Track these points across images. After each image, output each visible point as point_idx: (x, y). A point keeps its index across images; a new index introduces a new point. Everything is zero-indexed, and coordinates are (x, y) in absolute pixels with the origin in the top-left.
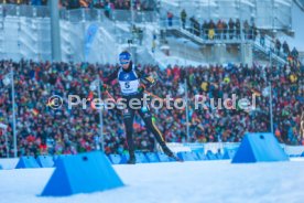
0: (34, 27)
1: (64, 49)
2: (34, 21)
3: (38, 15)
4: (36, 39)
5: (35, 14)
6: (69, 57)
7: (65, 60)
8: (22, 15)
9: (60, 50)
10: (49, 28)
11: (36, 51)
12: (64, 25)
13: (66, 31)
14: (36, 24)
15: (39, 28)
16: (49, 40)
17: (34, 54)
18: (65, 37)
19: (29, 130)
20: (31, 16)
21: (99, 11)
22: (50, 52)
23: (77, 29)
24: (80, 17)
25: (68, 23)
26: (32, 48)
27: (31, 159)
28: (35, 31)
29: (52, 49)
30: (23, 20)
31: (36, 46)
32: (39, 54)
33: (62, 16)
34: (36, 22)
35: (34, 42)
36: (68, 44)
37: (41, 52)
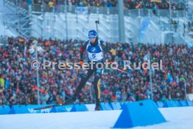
0: (108, 20)
1: (127, 35)
2: (108, 17)
3: (110, 13)
4: (109, 28)
5: (108, 13)
6: (130, 39)
7: (127, 42)
8: (100, 13)
9: (124, 36)
10: (117, 21)
11: (109, 36)
12: (127, 19)
13: (128, 23)
14: (109, 19)
15: (111, 21)
16: (117, 29)
17: (108, 38)
18: (128, 27)
19: (105, 86)
20: (106, 14)
21: (149, 10)
22: (118, 36)
23: (135, 22)
24: (137, 14)
25: (130, 18)
26: (106, 34)
27: (107, 104)
28: (109, 23)
29: (120, 35)
30: (101, 16)
31: (109, 33)
32: (111, 38)
33: (126, 14)
34: (109, 18)
35: (108, 31)
36: (130, 31)
37: (113, 37)
